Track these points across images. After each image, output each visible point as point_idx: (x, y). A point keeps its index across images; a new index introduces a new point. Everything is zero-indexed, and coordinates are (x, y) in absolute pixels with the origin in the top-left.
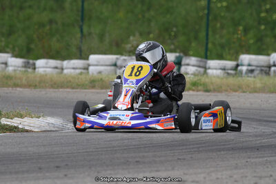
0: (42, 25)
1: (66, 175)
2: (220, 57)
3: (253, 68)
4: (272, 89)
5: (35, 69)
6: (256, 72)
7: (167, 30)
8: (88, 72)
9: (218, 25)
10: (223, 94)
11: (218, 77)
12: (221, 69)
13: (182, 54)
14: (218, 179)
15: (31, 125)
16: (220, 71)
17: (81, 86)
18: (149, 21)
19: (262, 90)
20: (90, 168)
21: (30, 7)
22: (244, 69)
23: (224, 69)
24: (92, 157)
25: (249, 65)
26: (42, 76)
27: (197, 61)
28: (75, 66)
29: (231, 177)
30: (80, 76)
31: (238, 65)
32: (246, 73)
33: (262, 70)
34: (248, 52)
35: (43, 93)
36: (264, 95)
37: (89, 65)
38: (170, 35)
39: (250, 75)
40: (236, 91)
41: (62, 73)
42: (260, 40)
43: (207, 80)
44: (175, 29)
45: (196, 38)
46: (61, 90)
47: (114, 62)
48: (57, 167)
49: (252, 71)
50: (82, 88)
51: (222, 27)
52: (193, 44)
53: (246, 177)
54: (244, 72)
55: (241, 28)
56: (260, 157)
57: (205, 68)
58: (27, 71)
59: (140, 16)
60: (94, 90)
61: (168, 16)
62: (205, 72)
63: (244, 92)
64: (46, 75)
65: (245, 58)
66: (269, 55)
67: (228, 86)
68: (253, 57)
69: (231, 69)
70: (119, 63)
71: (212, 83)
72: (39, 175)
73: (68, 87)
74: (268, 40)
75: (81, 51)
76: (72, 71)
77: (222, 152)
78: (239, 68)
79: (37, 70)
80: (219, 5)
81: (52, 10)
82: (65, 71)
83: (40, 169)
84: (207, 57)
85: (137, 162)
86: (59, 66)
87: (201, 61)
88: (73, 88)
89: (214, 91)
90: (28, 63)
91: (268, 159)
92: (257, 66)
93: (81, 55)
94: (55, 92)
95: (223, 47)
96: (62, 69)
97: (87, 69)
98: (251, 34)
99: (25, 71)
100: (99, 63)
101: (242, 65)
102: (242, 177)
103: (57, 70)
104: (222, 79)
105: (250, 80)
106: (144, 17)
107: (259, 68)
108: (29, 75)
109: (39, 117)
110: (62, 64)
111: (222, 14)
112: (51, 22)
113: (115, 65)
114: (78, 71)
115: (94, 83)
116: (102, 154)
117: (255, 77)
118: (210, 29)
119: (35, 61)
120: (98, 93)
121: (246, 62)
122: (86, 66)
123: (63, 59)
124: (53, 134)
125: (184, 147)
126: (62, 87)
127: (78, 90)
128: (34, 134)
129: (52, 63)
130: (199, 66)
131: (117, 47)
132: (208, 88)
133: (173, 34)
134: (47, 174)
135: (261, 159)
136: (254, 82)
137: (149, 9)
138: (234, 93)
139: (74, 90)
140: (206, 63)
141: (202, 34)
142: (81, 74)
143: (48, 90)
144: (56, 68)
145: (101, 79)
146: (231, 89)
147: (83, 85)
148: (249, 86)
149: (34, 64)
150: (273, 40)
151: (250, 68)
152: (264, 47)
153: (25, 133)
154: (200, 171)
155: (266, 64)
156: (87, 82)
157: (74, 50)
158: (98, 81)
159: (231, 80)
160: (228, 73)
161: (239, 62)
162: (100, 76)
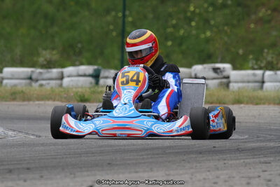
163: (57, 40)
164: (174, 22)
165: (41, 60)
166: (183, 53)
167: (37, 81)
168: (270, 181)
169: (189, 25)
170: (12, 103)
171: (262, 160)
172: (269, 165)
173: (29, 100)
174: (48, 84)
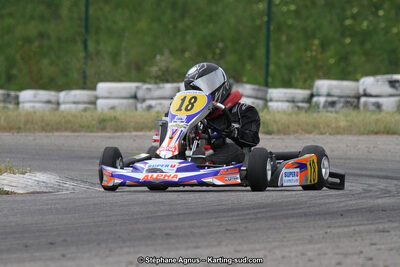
0: (28, 40)
1: (63, 256)
2: (288, 84)
3: (335, 99)
4: (362, 129)
5: (18, 103)
6: (339, 106)
7: (210, 46)
8: (96, 108)
9: (284, 38)
10: (292, 137)
11: (284, 112)
12: (288, 101)
13: (231, 81)
14: (283, 257)
15: (14, 184)
16: (287, 104)
17: (86, 128)
18: (184, 32)
19: (348, 130)
20: (99, 244)
21: (11, 15)
22: (322, 100)
23: (292, 101)
24: (101, 229)
25: (329, 95)
26: (28, 114)
27: (254, 89)
28: (76, 100)
29: (303, 254)
30: (84, 114)
31: (312, 96)
32: (324, 107)
33: (348, 102)
34: (327, 76)
35: (31, 138)
36: (350, 138)
37: (97, 98)
38: (214, 53)
39: (330, 109)
40: (310, 133)
41: (57, 109)
42: (344, 59)
43: (268, 117)
44: (221, 45)
45: (252, 57)
46: (56, 134)
47: (133, 93)
48: (52, 244)
49: (333, 104)
50: (86, 131)
51: (290, 41)
52: (248, 67)
53: (325, 254)
54: (321, 105)
55: (316, 42)
56: (345, 226)
57: (266, 100)
58: (7, 108)
59: (171, 26)
60: (104, 134)
61: (211, 26)
62: (266, 106)
63: (321, 134)
64: (35, 112)
65: (323, 85)
66: (357, 80)
67: (299, 125)
68: (334, 83)
69: (303, 102)
70: (140, 94)
71: (275, 121)
72: (25, 255)
73: (66, 130)
74: (355, 59)
75: (85, 77)
76: (73, 106)
77: (291, 220)
78: (315, 99)
79: (21, 105)
80: (285, 9)
81: (42, 18)
82: (63, 107)
83: (26, 246)
84: (267, 85)
85: (167, 234)
86: (53, 99)
87: (258, 90)
88: (74, 131)
89: (279, 132)
90: (8, 95)
91: (357, 228)
92: (340, 97)
93: (85, 83)
94: (47, 136)
95: (291, 69)
96: (58, 104)
97: (93, 103)
98: (332, 50)
99: (4, 107)
100: (111, 94)
101: (319, 95)
102: (319, 255)
103: (50, 106)
104: (290, 115)
105: (330, 116)
106: (175, 27)
107: (342, 100)
108: (10, 113)
109: (24, 173)
110: (58, 97)
111: (290, 22)
112: (42, 35)
113: (135, 97)
114: (81, 106)
115: (104, 124)
116: (115, 224)
117: (337, 112)
118: (271, 44)
119: (18, 93)
120: (110, 138)
121: (324, 91)
122: (93, 99)
123: (60, 89)
124: (45, 197)
125: (236, 213)
126: (57, 130)
127: (82, 134)
128: (18, 198)
129: (44, 94)
130: (256, 98)
131: (137, 71)
132: (270, 128)
133: (218, 51)
134: (37, 254)
135: (346, 229)
136: (336, 119)
137: (183, 16)
138: (307, 136)
139: (76, 134)
140: (266, 92)
141: (261, 52)
142: (85, 110)
143: (37, 134)
144: (49, 102)
145: (115, 118)
146: (302, 130)
147: (89, 127)
148: (328, 126)
149: (17, 97)
150: (363, 59)
151: (330, 99)
152: (350, 69)
153: (4, 196)
154: (258, 246)
155: (353, 93)
156: (94, 122)
157: (76, 76)
158: (111, 120)
159: (303, 117)
160: (298, 107)
161: (315, 90)
162: (113, 113)
163: (188, 37)
164: (355, 10)
165: (154, 69)
166: (366, 54)
167: (144, 100)
168: (371, 259)
169: (375, 14)
170: (100, 134)
171: (381, 227)
172: (386, 234)
173: (123, 129)
174: (160, 104)
